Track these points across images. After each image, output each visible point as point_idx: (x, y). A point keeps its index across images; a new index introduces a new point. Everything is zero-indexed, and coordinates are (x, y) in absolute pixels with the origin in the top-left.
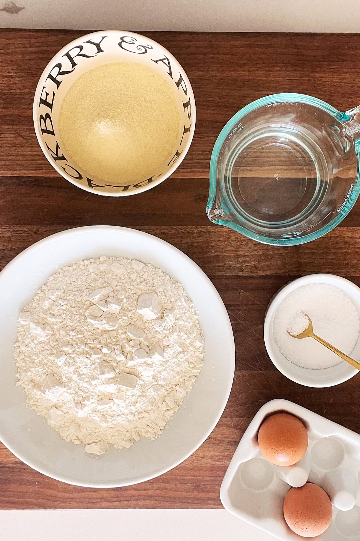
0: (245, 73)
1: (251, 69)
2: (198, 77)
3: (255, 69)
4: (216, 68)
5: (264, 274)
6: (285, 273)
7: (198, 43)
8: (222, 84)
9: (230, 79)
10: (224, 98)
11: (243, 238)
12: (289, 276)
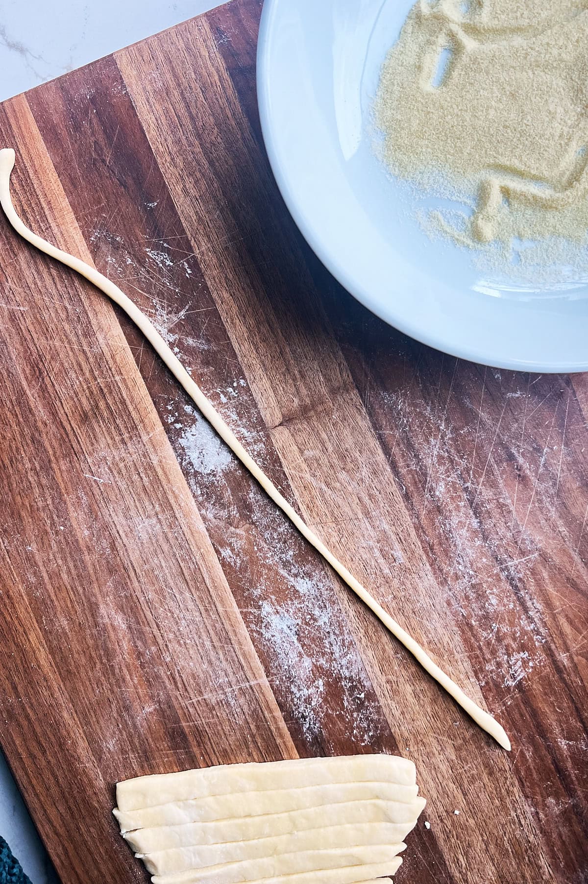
0: (32, 637)
1: (21, 630)
2: (76, 719)
3: (16, 622)
4: (45, 694)
5: (380, 451)
6: (361, 414)
7: (17, 742)
8: (69, 671)
9: (54, 658)
10: (91, 657)
11: (329, 517)
12: (364, 402)
